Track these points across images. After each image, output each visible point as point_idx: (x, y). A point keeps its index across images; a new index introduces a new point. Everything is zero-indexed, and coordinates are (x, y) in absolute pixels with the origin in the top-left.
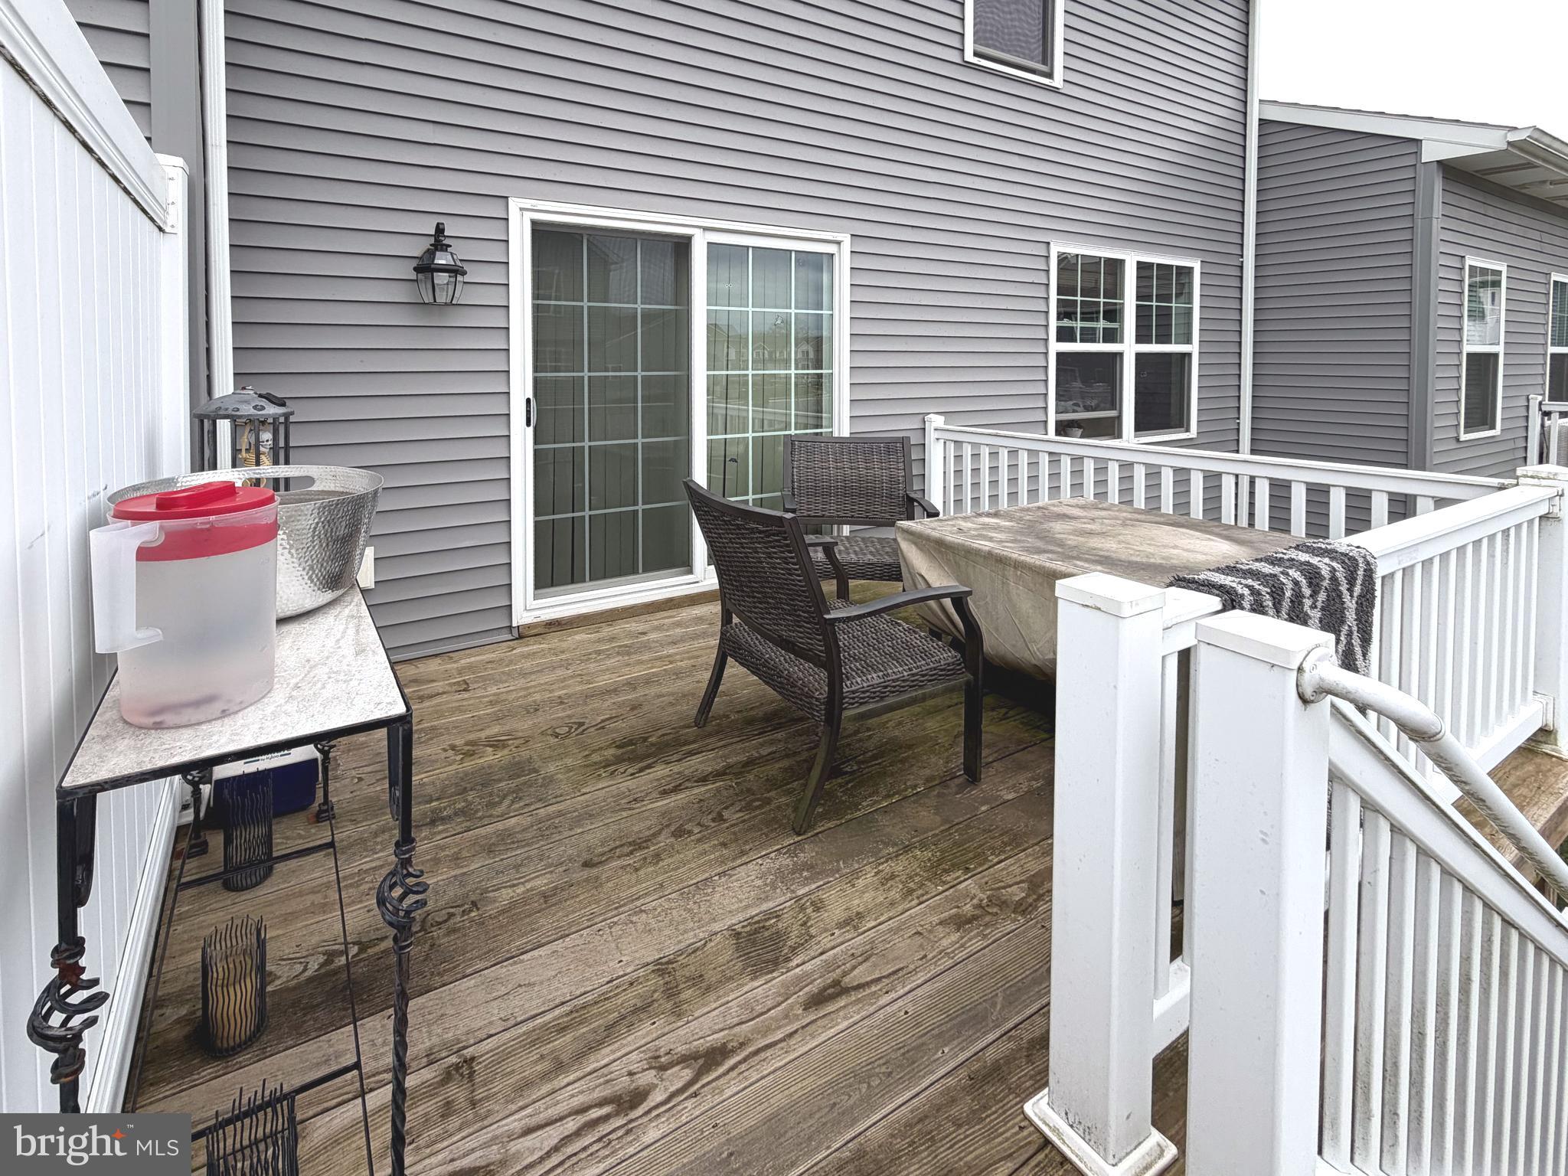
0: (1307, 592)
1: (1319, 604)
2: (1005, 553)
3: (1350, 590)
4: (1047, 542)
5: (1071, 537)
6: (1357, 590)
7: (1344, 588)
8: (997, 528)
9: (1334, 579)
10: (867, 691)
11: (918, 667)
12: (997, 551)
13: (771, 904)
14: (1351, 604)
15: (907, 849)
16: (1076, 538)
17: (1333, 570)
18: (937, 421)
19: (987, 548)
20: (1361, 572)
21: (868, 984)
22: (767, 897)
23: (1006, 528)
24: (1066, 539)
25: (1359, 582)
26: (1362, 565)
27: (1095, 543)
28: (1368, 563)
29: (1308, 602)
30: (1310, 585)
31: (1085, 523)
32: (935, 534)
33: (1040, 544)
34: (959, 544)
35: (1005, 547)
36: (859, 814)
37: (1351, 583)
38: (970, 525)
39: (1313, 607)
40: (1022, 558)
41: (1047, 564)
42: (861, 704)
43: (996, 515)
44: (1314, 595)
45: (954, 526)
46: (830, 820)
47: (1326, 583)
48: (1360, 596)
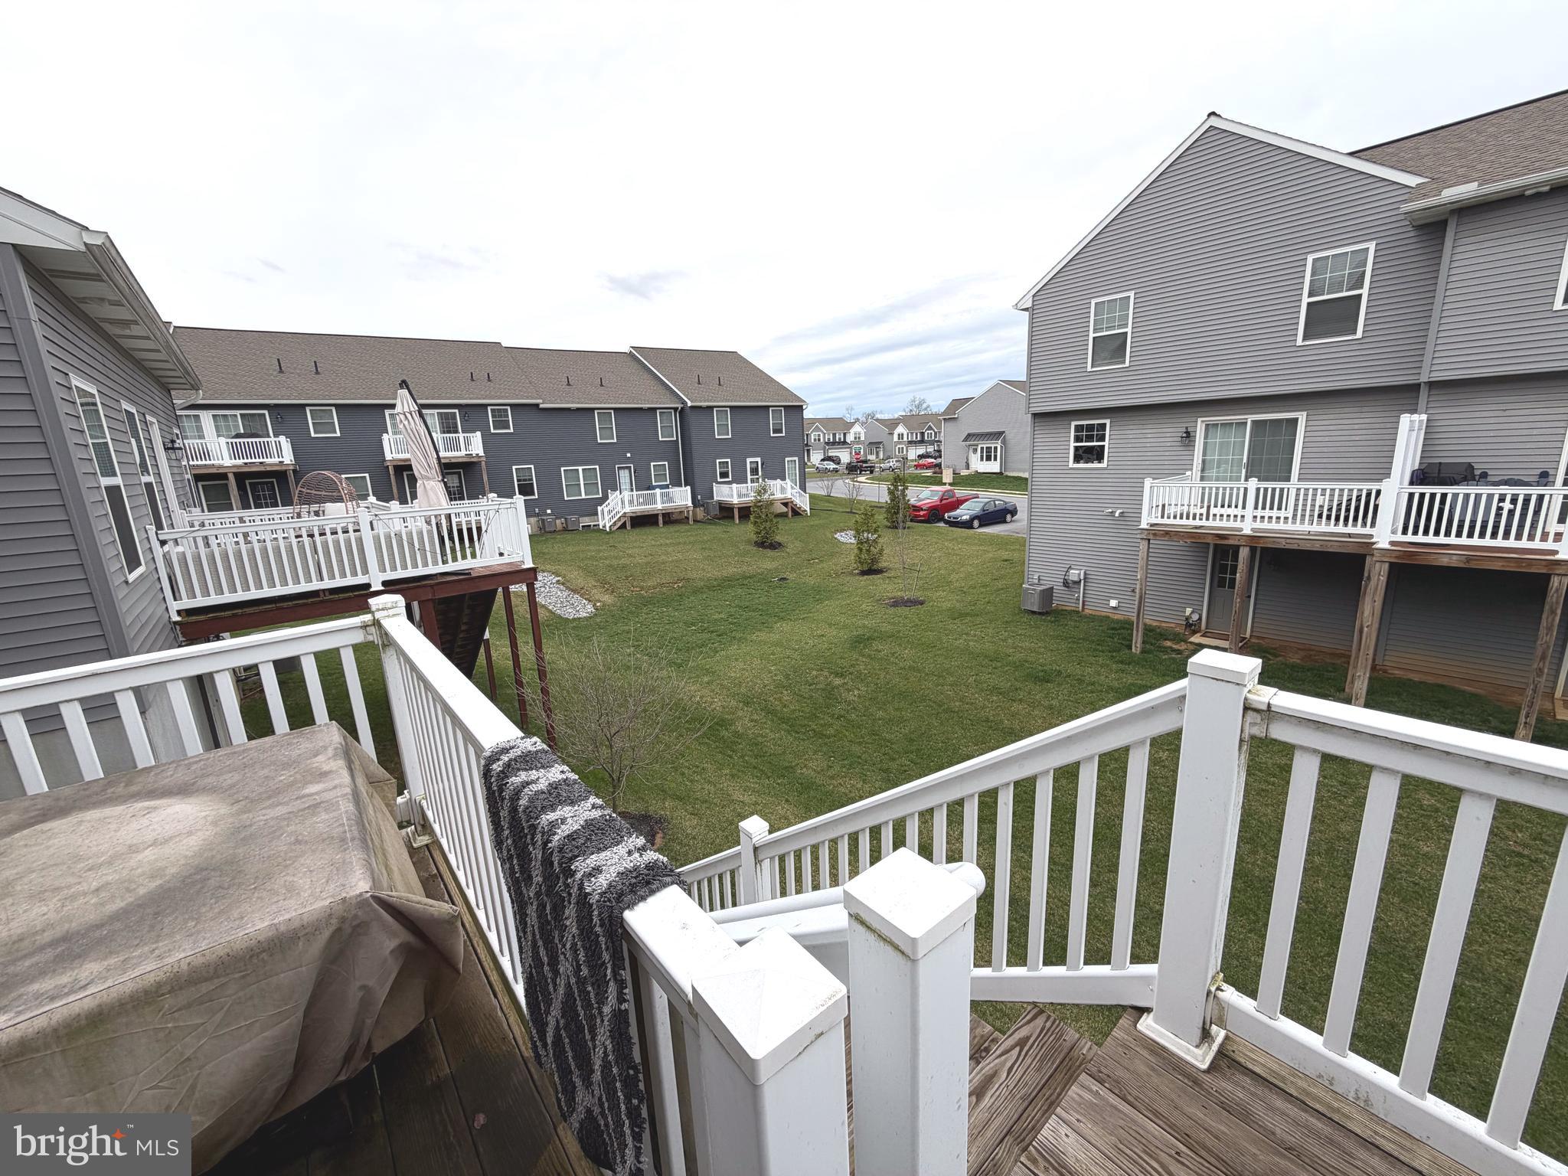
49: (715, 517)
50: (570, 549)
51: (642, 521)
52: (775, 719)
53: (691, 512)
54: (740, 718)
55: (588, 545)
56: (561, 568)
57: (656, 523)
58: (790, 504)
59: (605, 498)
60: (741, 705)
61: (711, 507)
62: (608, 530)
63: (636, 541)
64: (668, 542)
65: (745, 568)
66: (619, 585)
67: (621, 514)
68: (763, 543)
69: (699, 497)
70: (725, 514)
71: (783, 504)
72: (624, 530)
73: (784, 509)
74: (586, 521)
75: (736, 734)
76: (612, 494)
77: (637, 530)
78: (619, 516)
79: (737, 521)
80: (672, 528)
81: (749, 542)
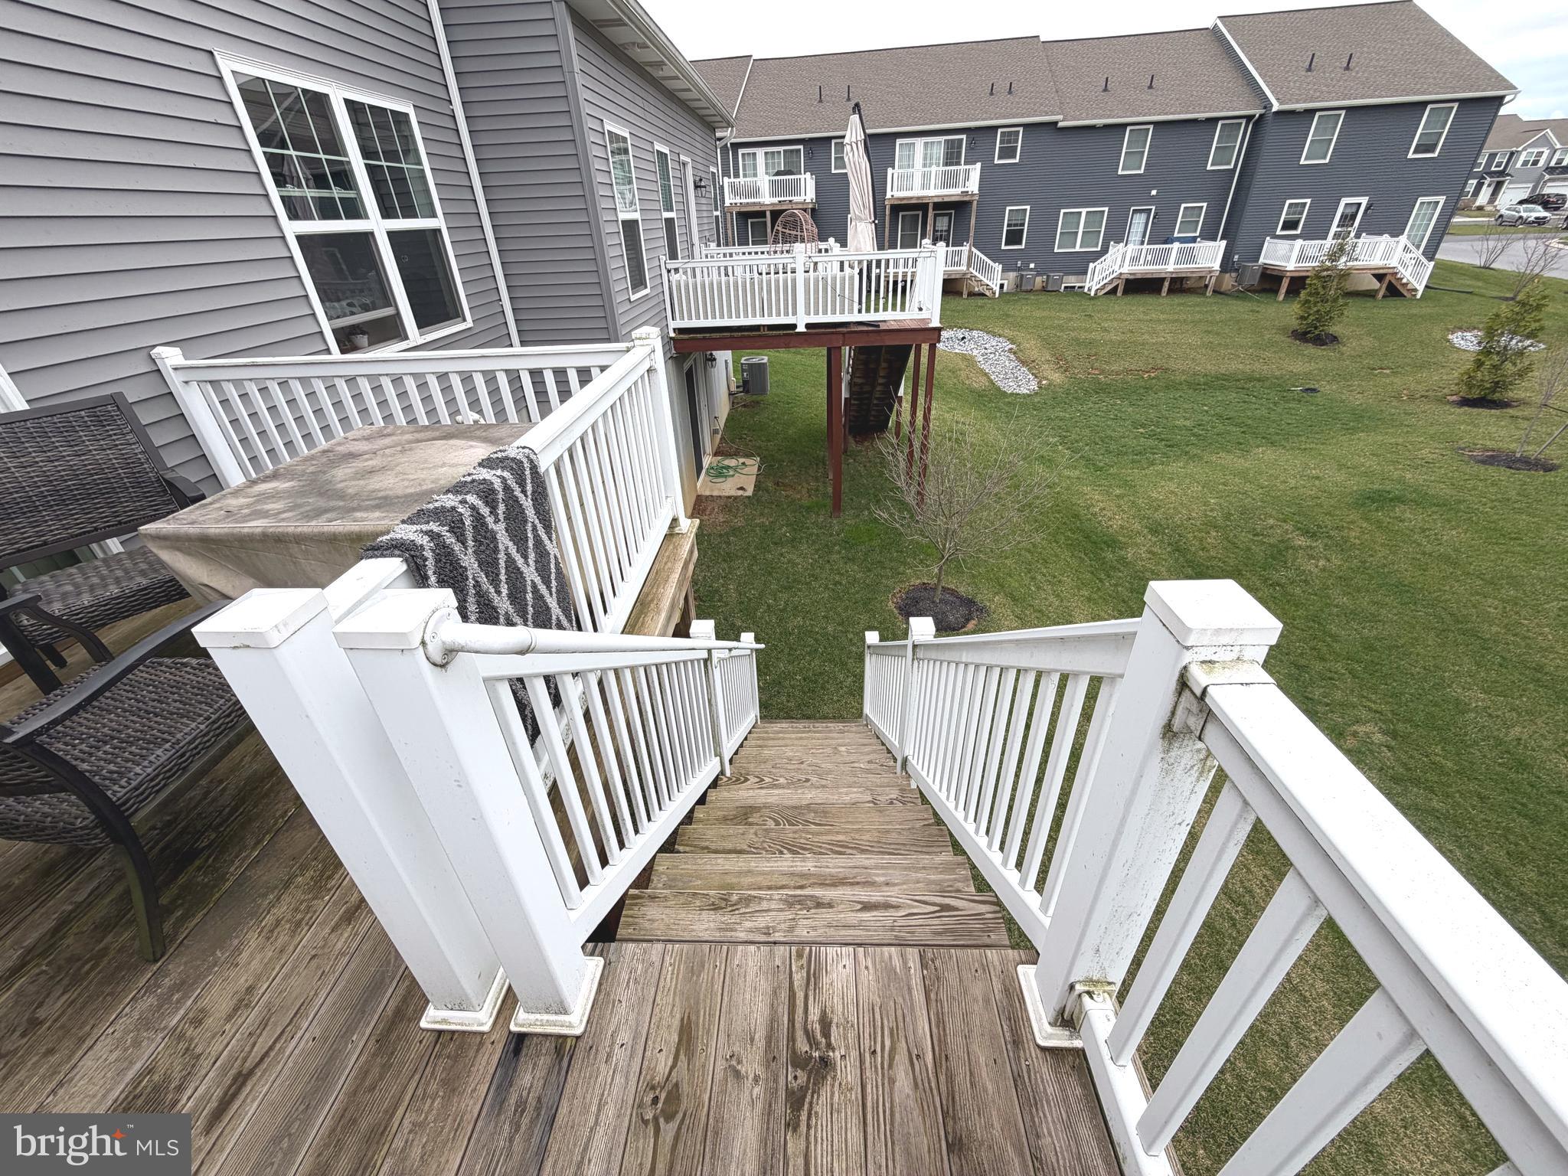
0: (485, 511)
1: (501, 517)
2: (280, 530)
3: (524, 492)
4: (330, 498)
5: (353, 483)
6: (529, 488)
7: (518, 492)
8: (274, 496)
9: (507, 488)
10: (157, 775)
11: (217, 711)
12: (271, 530)
13: (138, 1065)
14: (527, 504)
15: (287, 885)
16: (357, 482)
17: (504, 480)
18: (170, 357)
19: (259, 530)
20: (528, 472)
21: (271, 1048)
22: (131, 1062)
23: (284, 491)
24: (346, 487)
25: (529, 481)
26: (527, 465)
27: (376, 483)
28: (531, 461)
29: (490, 520)
30: (487, 504)
31: (367, 460)
32: (193, 530)
33: (322, 503)
34: (227, 535)
35: (283, 520)
36: (228, 884)
37: (522, 484)
38: (242, 501)
39: (497, 521)
40: (299, 529)
41: (326, 529)
42: (158, 792)
43: (275, 476)
44: (493, 511)
45: (221, 509)
46: (194, 915)
47: (501, 496)
48: (533, 492)
49: (1251, 290)
50: (1038, 314)
51: (1139, 286)
52: (1181, 559)
53: (1213, 280)
54: (1137, 545)
55: (1061, 310)
56: (1020, 335)
57: (1158, 291)
58: (1388, 278)
59: (1105, 251)
60: (1146, 531)
61: (1248, 274)
62: (1092, 294)
63: (1121, 312)
64: (1162, 317)
65: (1257, 366)
66: (1076, 364)
67: (1115, 275)
68: (1305, 333)
69: (1236, 257)
70: (1267, 286)
71: (1375, 275)
72: (1112, 297)
73: (1375, 284)
74: (1071, 281)
75: (1122, 560)
76: (1114, 247)
77: (1129, 298)
78: (1112, 277)
79: (1281, 297)
80: (1177, 300)
81: (1283, 330)
